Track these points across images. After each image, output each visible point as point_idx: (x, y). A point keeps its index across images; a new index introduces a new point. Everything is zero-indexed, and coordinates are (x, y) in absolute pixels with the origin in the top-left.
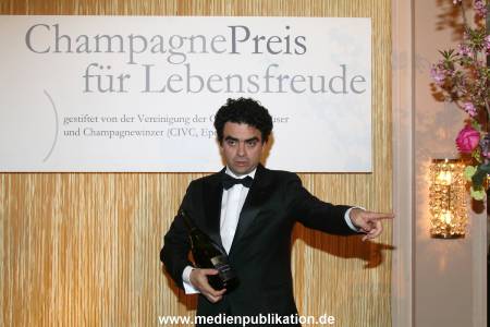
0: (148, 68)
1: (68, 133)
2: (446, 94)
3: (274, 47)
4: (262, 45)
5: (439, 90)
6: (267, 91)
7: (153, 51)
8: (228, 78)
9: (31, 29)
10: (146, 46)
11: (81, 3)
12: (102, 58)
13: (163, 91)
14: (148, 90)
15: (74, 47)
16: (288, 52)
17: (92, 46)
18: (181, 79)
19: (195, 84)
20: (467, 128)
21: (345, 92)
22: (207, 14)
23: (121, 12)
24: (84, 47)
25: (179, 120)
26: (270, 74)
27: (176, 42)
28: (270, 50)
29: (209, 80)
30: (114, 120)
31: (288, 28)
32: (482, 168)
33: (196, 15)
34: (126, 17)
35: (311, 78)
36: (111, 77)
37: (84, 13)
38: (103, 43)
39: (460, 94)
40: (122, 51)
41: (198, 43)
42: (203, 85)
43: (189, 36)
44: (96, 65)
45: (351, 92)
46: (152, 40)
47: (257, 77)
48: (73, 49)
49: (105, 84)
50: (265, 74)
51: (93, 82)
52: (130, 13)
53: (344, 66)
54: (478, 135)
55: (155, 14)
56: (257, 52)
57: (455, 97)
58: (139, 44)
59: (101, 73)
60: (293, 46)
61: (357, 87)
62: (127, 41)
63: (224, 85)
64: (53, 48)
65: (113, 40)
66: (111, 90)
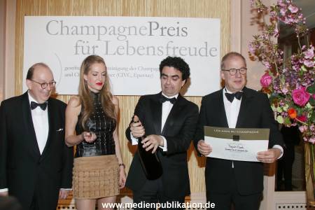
0: (107, 42)
1: (67, 75)
2: (256, 57)
3: (171, 32)
4: (165, 31)
5: (253, 55)
6: (167, 54)
7: (110, 34)
8: (148, 48)
9: (49, 23)
10: (106, 31)
11: (74, 9)
12: (84, 38)
14: (107, 54)
16: (178, 35)
17: (79, 31)
18: (124, 48)
20: (266, 75)
21: (206, 56)
22: (138, 15)
23: (94, 14)
24: (75, 32)
25: (123, 69)
26: (169, 46)
27: (122, 29)
28: (168, 34)
29: (138, 49)
31: (178, 23)
32: (273, 94)
33: (132, 16)
35: (190, 48)
36: (89, 47)
37: (76, 15)
38: (85, 30)
39: (263, 57)
40: (94, 34)
41: (133, 31)
42: (135, 51)
43: (128, 27)
44: (81, 41)
45: (210, 56)
46: (109, 28)
47: (162, 47)
48: (70, 32)
49: (86, 51)
50: (166, 46)
51: (80, 50)
52: (99, 15)
53: (206, 43)
54: (271, 78)
55: (111, 16)
56: (162, 35)
57: (260, 59)
58: (102, 30)
59: (83, 45)
60: (181, 32)
61: (213, 53)
62: (97, 29)
63: (145, 51)
64: (60, 32)
65: (89, 29)
66: (88, 53)
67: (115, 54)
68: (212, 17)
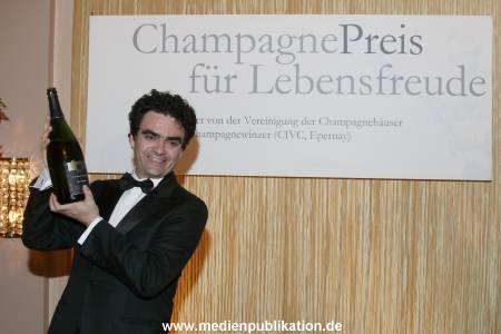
0: (255, 68)
3: (387, 46)
4: (376, 44)
6: (381, 92)
7: (261, 51)
8: (339, 79)
9: (138, 30)
11: (189, 2)
12: (209, 58)
14: (255, 91)
15: (181, 46)
16: (403, 52)
17: (199, 46)
18: (289, 80)
19: (304, 84)
21: (463, 94)
22: (318, 11)
23: (230, 11)
24: (191, 47)
25: (287, 123)
26: (384, 75)
27: (285, 41)
28: (383, 50)
29: (319, 81)
30: (220, 121)
31: (403, 26)
33: (306, 13)
35: (427, 79)
36: (218, 77)
37: (192, 13)
38: (211, 41)
40: (229, 50)
41: (308, 42)
42: (312, 86)
43: (299, 35)
44: (203, 65)
45: (470, 94)
46: (260, 40)
47: (369, 77)
48: (180, 48)
49: (212, 85)
50: (375, 75)
51: (199, 82)
52: (238, 12)
53: (463, 67)
55: (264, 13)
56: (369, 52)
58: (246, 44)
59: (208, 73)
60: (408, 46)
61: (477, 89)
62: (234, 40)
64: (160, 48)
65: (220, 40)
66: (217, 91)
67: (271, 92)
68: (474, 14)
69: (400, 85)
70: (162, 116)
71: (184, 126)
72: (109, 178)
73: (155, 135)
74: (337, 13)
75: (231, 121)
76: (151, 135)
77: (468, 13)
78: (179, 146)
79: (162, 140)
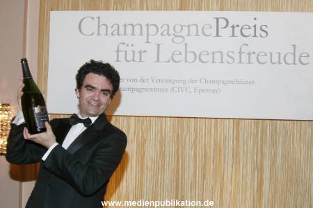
0: (159, 45)
3: (246, 32)
4: (237, 30)
6: (240, 62)
7: (162, 35)
8: (213, 53)
9: (81, 22)
10: (157, 31)
11: (115, 2)
12: (128, 39)
13: (168, 61)
14: (158, 61)
15: (110, 31)
16: (255, 36)
17: (122, 31)
18: (181, 54)
19: (190, 57)
21: (294, 64)
22: (200, 9)
23: (142, 9)
24: (116, 32)
25: (179, 81)
26: (242, 51)
27: (178, 28)
28: (242, 34)
29: (200, 55)
30: (135, 80)
31: (255, 19)
33: (192, 10)
34: (145, 12)
35: (271, 53)
36: (134, 51)
37: (117, 9)
38: (129, 29)
40: (141, 34)
41: (193, 29)
42: (195, 58)
43: (187, 24)
44: (124, 43)
45: (299, 64)
46: (162, 27)
47: (233, 52)
48: (109, 33)
49: (130, 57)
50: (239, 51)
51: (122, 55)
52: (147, 9)
53: (294, 46)
55: (164, 10)
56: (233, 36)
58: (152, 30)
59: (127, 49)
60: (259, 32)
61: (304, 60)
62: (145, 28)
63: (210, 58)
64: (96, 33)
65: (135, 27)
66: (134, 60)
68: (302, 11)
69: (253, 57)
70: (98, 76)
71: (112, 82)
72: (62, 117)
73: (93, 88)
74: (212, 10)
75: (143, 81)
76: (90, 88)
77: (298, 11)
78: (109, 95)
79: (97, 92)
